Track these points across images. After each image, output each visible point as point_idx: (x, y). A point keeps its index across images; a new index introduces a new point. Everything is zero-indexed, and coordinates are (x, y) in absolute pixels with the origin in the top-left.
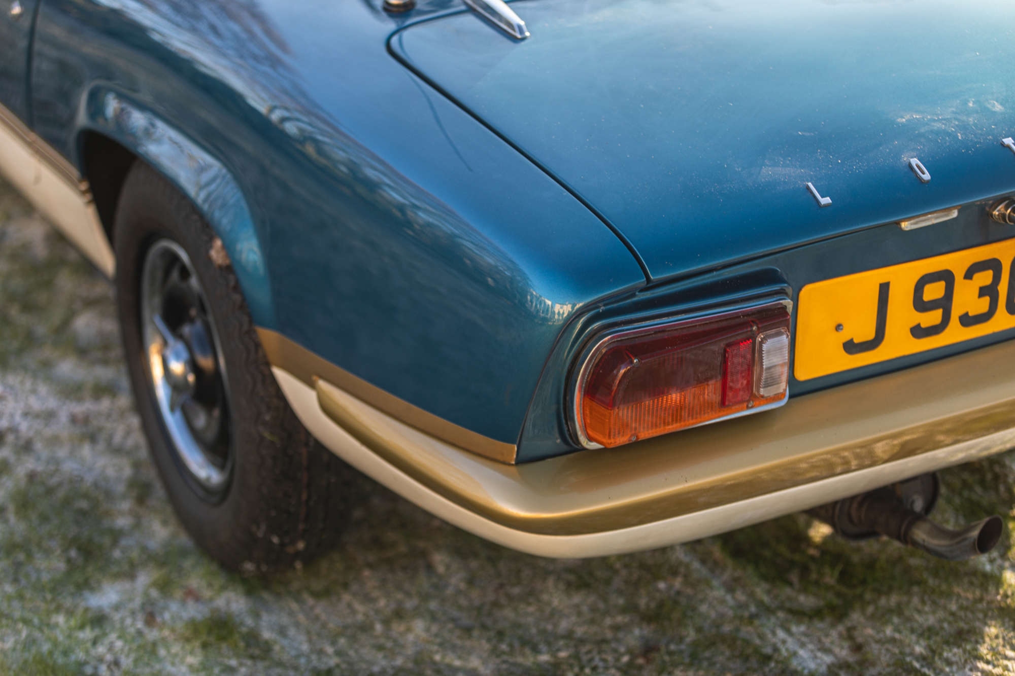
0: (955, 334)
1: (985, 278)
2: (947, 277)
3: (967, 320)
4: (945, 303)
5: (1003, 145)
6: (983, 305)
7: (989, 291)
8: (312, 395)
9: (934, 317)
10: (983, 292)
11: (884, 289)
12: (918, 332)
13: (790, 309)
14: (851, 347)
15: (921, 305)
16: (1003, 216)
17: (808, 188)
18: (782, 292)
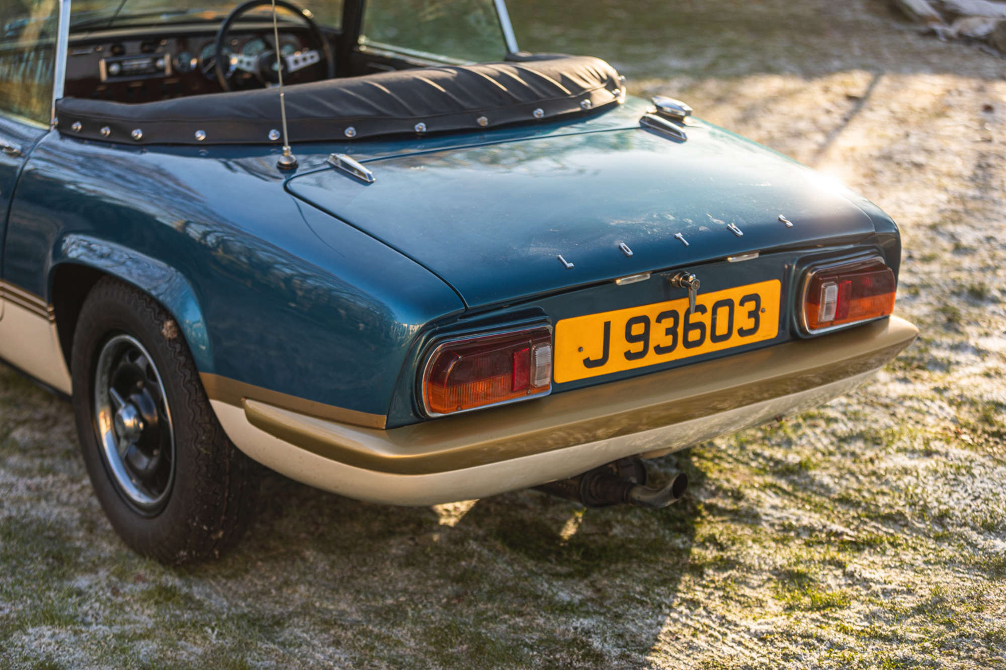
0: (652, 359)
1: (668, 323)
2: (645, 320)
3: (659, 350)
4: (645, 337)
5: (675, 237)
6: (668, 341)
7: (672, 331)
8: (241, 412)
9: (638, 347)
10: (668, 332)
11: (607, 325)
12: (629, 356)
13: (551, 332)
14: (588, 363)
15: (630, 338)
16: (678, 282)
17: (559, 258)
18: (545, 321)
